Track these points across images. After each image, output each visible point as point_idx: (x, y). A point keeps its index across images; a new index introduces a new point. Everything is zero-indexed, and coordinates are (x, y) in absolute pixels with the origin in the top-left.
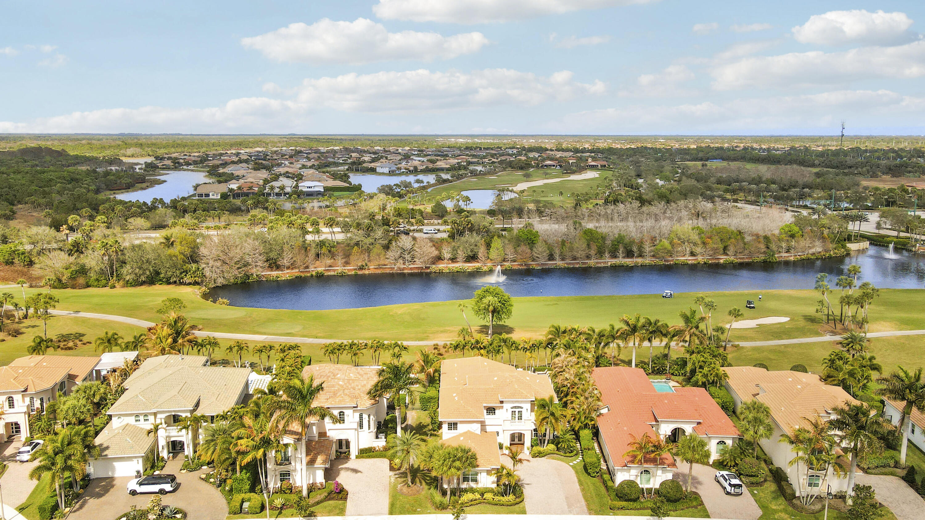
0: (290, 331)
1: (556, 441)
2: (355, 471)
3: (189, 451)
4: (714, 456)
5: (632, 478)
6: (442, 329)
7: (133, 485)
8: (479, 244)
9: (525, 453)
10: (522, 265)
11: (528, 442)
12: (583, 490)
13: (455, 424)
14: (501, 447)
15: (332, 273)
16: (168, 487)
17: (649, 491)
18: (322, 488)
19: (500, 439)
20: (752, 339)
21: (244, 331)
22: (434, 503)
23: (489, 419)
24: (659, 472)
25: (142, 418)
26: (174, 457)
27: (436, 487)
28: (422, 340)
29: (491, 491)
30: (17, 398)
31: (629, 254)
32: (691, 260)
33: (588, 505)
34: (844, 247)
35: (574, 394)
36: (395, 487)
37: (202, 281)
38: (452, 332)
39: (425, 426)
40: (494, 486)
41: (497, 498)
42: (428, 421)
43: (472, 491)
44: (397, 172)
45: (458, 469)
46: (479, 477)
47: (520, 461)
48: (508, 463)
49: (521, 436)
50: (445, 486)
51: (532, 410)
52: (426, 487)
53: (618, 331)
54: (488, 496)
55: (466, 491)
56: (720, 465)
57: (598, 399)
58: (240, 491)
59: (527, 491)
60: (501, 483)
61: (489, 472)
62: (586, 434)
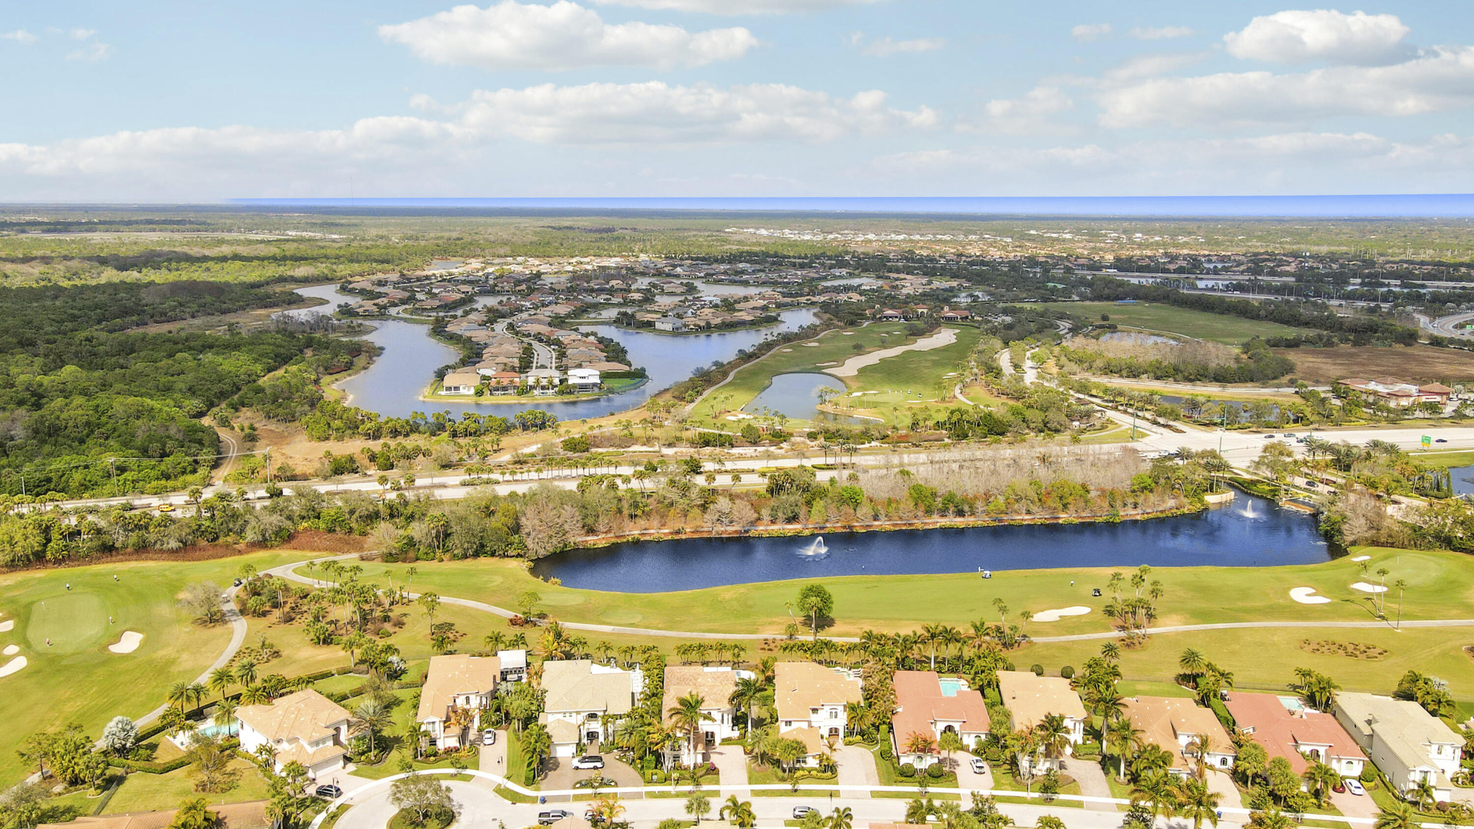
0: (632, 622)
1: (862, 733)
2: (721, 754)
3: (601, 739)
4: (973, 746)
5: (911, 762)
6: (769, 620)
7: (576, 762)
8: (799, 504)
9: (839, 743)
10: (844, 527)
11: (841, 734)
12: (878, 769)
13: (790, 722)
14: (822, 737)
15: (647, 538)
16: (599, 765)
17: (921, 770)
18: (702, 766)
19: (822, 732)
20: (1047, 634)
21: (591, 622)
22: (777, 777)
23: (813, 717)
24: (928, 758)
25: (568, 715)
26: (591, 743)
27: (779, 767)
28: (752, 633)
29: (815, 769)
30: (472, 697)
31: (960, 513)
32: (1027, 519)
33: (880, 780)
34: (1201, 501)
35: (876, 697)
36: (750, 765)
37: (525, 553)
38: (779, 624)
39: (765, 720)
40: (818, 766)
41: (819, 774)
42: (768, 715)
43: (803, 769)
44: (684, 329)
45: (794, 755)
46: (807, 760)
47: (835, 750)
48: (827, 751)
49: (836, 730)
50: (785, 766)
51: (845, 711)
52: (771, 766)
53: (919, 637)
54: (814, 773)
55: (798, 769)
56: (976, 752)
57: (894, 703)
58: (648, 768)
59: (840, 770)
60: (823, 764)
61: (814, 757)
62: (884, 728)
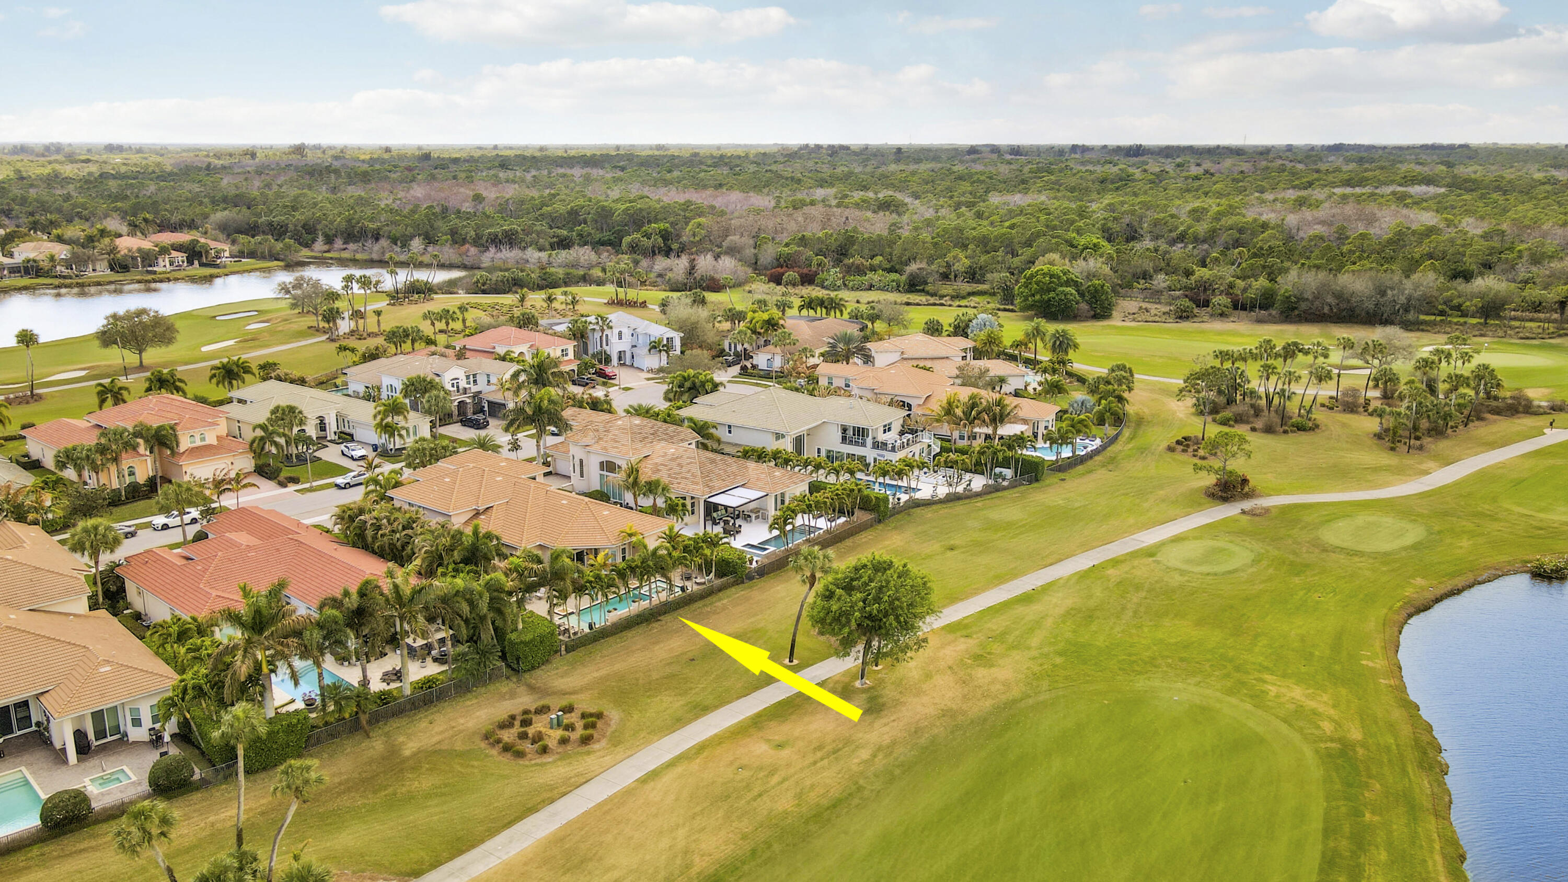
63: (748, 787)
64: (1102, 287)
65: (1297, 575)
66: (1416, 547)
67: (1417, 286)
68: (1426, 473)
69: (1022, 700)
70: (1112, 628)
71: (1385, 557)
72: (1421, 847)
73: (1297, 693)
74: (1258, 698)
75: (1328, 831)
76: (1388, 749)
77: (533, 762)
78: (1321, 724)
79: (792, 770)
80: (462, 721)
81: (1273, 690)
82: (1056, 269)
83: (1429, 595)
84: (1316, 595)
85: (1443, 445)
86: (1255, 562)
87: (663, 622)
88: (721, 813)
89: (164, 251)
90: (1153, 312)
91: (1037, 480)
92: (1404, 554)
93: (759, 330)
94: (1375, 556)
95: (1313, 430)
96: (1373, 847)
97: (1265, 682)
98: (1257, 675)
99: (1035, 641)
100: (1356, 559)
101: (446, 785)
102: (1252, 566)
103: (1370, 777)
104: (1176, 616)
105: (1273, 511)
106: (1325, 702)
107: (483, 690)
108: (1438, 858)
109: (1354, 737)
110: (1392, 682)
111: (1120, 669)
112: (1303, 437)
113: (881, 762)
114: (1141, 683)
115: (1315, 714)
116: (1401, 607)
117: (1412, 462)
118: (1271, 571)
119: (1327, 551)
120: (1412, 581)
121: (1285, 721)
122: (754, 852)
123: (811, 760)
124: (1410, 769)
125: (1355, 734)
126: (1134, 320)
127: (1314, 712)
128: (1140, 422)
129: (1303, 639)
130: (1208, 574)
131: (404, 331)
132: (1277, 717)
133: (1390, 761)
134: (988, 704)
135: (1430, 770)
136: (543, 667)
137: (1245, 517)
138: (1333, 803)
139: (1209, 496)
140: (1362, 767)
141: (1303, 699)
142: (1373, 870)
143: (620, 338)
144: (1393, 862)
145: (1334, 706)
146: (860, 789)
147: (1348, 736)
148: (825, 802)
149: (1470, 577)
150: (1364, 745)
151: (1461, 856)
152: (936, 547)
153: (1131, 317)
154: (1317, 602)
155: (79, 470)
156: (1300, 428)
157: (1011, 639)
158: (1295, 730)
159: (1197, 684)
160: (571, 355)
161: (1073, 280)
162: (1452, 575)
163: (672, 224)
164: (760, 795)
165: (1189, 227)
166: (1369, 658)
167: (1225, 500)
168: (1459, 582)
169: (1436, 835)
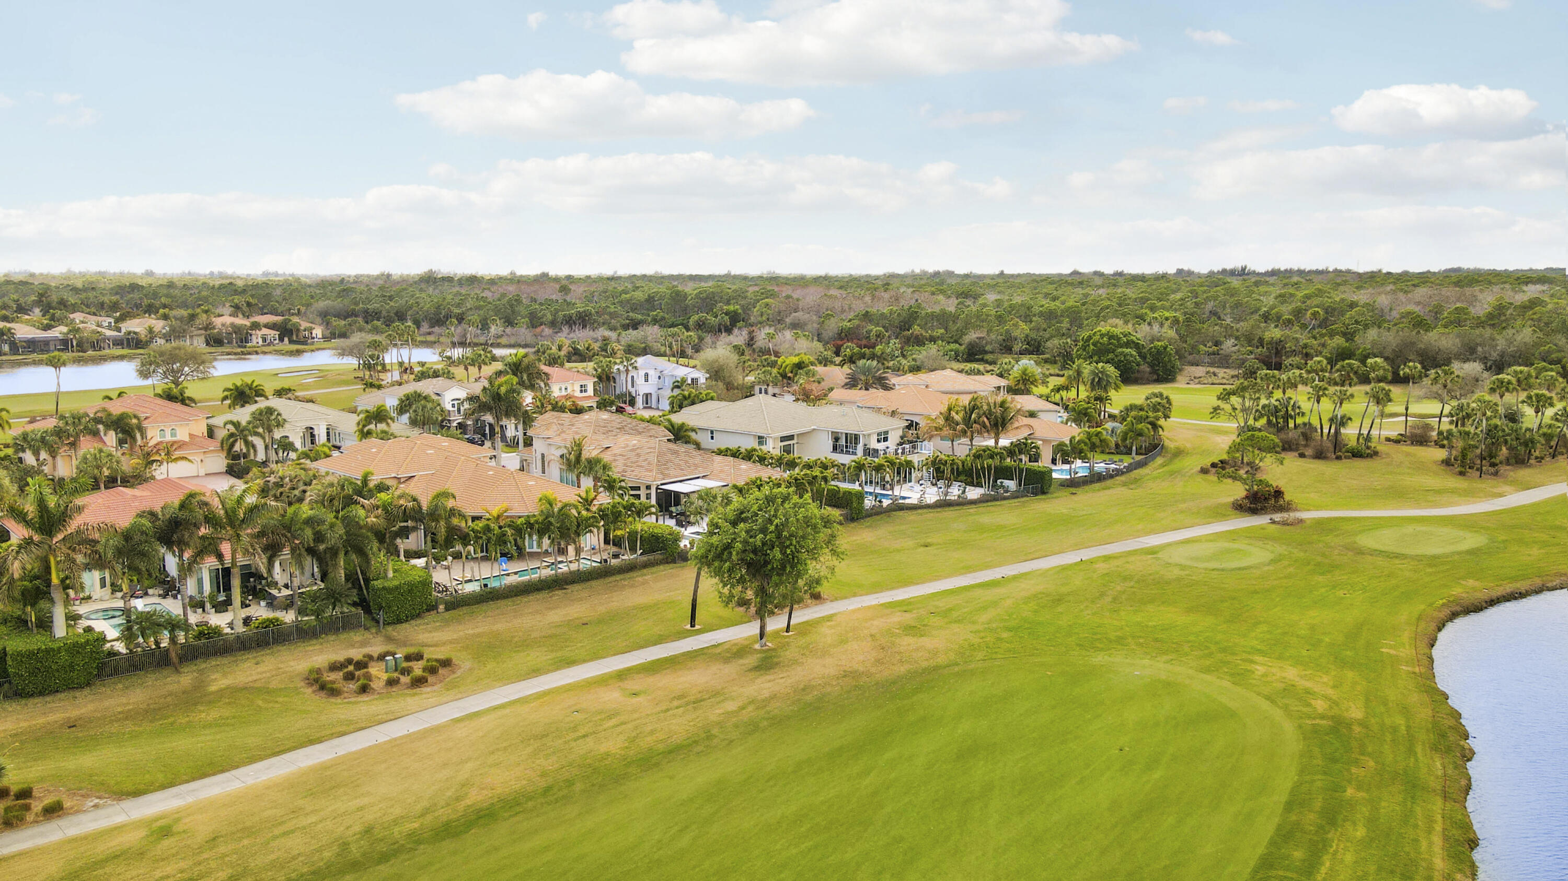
63: (575, 729)
64: (1165, 348)
65: (1323, 574)
66: (1472, 552)
67: (1510, 342)
68: (1501, 495)
69: (945, 667)
70: (1082, 611)
71: (1433, 561)
72: (1416, 826)
73: (1292, 673)
74: (1240, 677)
75: (1294, 803)
76: (1395, 729)
77: (346, 700)
78: (1313, 702)
79: (635, 716)
80: (292, 663)
81: (1260, 670)
82: (1117, 331)
83: (1483, 595)
84: (1341, 592)
85: (1523, 473)
86: (1273, 561)
87: (569, 591)
88: (529, 750)
89: (256, 326)
90: (1221, 375)
91: (1044, 493)
92: (1456, 557)
93: (790, 375)
94: (1418, 558)
95: (1371, 457)
96: (1349, 823)
97: (1252, 662)
98: (1244, 656)
99: (984, 617)
100: (1397, 561)
101: (234, 717)
102: (1269, 564)
103: (1363, 754)
104: (1163, 603)
105: (1308, 522)
106: (1324, 683)
107: (333, 638)
108: (1437, 840)
109: (1353, 715)
110: (1417, 670)
111: (1078, 645)
112: (1358, 463)
113: (746, 715)
114: (1099, 659)
115: (1309, 693)
116: (1443, 605)
117: (1484, 486)
118: (1291, 570)
119: (1363, 554)
120: (1464, 583)
121: (1268, 698)
122: (547, 790)
123: (664, 708)
124: (1419, 749)
125: (1356, 712)
126: (1199, 383)
127: (1308, 692)
128: (1179, 453)
129: (1312, 628)
130: (1213, 570)
131: (434, 372)
132: (1259, 694)
133: (1393, 740)
134: (903, 669)
135: (1446, 752)
136: (412, 622)
137: (1274, 526)
138: (1308, 778)
139: (1236, 509)
140: (1354, 744)
141: (1297, 679)
142: (1342, 846)
143: (647, 380)
144: (1372, 840)
145: (1335, 687)
146: (709, 737)
147: (1346, 714)
148: (661, 747)
149: (1538, 582)
150: (1363, 724)
151: (1473, 841)
152: (910, 543)
153: (1197, 381)
154: (1342, 598)
155: (36, 453)
156: (1356, 454)
157: (955, 615)
158: (1278, 707)
159: (1166, 662)
160: (590, 392)
161: (1133, 342)
162: (1515, 579)
163: (742, 306)
164: (584, 736)
165: (1272, 308)
166: (1391, 647)
167: (1254, 511)
168: (1522, 586)
169: (1439, 816)
